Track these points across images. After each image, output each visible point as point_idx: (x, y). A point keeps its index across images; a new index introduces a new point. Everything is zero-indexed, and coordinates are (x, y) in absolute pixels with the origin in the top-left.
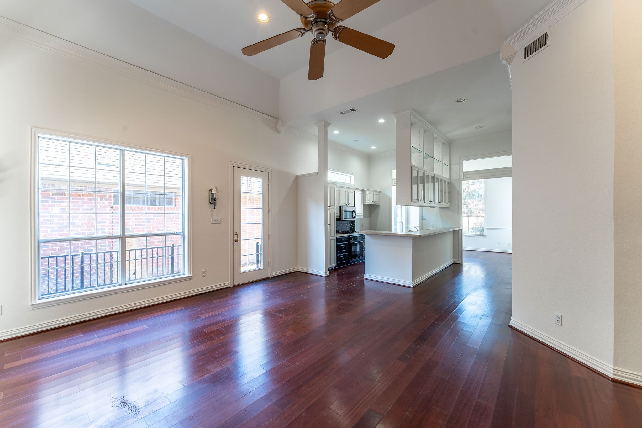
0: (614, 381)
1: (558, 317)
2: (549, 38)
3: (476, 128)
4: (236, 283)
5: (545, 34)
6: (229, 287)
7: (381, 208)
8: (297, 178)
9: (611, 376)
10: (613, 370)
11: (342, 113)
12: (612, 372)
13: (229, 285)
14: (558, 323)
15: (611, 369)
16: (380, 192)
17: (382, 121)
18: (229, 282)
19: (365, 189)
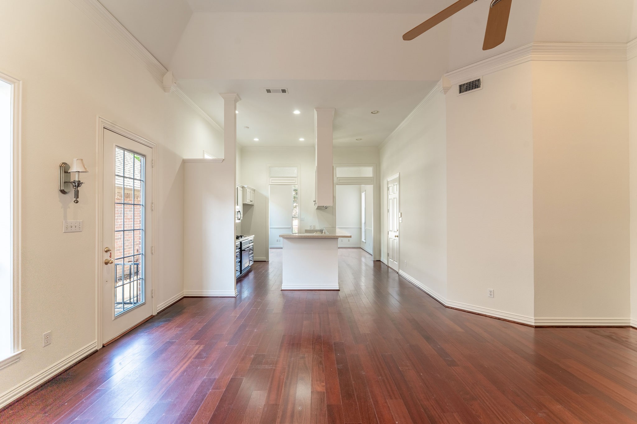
0: (536, 327)
1: (491, 292)
2: (481, 84)
3: (357, 140)
4: (105, 341)
5: (479, 80)
6: (96, 351)
7: (256, 208)
8: (184, 162)
9: (533, 324)
10: (534, 320)
11: (269, 91)
12: (534, 321)
13: (95, 347)
14: (491, 296)
15: (533, 320)
16: (254, 190)
17: (297, 112)
18: (96, 340)
19: (245, 186)
